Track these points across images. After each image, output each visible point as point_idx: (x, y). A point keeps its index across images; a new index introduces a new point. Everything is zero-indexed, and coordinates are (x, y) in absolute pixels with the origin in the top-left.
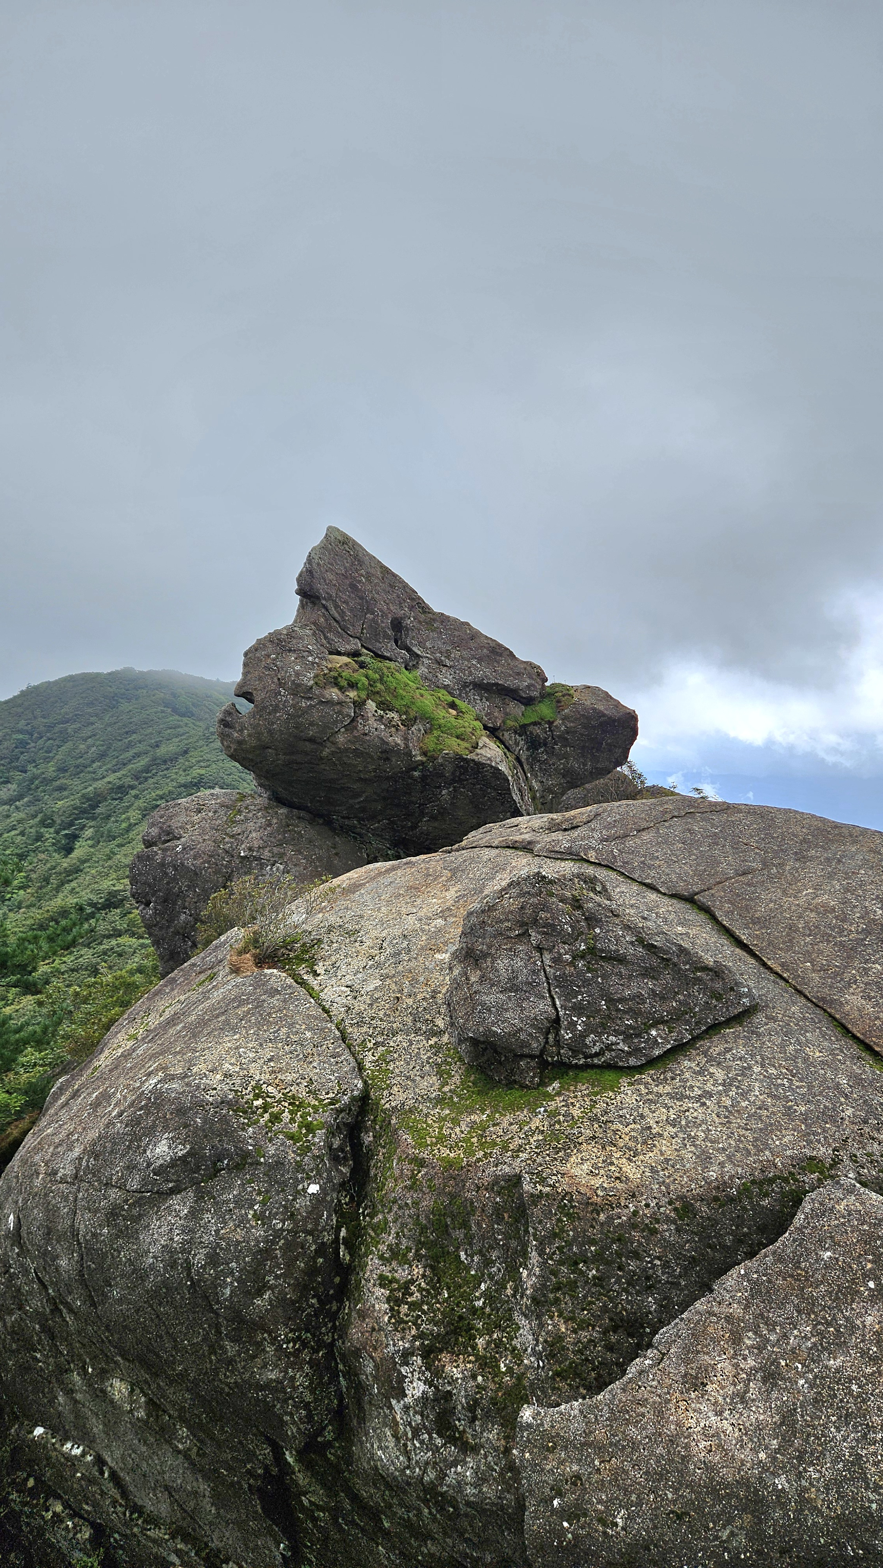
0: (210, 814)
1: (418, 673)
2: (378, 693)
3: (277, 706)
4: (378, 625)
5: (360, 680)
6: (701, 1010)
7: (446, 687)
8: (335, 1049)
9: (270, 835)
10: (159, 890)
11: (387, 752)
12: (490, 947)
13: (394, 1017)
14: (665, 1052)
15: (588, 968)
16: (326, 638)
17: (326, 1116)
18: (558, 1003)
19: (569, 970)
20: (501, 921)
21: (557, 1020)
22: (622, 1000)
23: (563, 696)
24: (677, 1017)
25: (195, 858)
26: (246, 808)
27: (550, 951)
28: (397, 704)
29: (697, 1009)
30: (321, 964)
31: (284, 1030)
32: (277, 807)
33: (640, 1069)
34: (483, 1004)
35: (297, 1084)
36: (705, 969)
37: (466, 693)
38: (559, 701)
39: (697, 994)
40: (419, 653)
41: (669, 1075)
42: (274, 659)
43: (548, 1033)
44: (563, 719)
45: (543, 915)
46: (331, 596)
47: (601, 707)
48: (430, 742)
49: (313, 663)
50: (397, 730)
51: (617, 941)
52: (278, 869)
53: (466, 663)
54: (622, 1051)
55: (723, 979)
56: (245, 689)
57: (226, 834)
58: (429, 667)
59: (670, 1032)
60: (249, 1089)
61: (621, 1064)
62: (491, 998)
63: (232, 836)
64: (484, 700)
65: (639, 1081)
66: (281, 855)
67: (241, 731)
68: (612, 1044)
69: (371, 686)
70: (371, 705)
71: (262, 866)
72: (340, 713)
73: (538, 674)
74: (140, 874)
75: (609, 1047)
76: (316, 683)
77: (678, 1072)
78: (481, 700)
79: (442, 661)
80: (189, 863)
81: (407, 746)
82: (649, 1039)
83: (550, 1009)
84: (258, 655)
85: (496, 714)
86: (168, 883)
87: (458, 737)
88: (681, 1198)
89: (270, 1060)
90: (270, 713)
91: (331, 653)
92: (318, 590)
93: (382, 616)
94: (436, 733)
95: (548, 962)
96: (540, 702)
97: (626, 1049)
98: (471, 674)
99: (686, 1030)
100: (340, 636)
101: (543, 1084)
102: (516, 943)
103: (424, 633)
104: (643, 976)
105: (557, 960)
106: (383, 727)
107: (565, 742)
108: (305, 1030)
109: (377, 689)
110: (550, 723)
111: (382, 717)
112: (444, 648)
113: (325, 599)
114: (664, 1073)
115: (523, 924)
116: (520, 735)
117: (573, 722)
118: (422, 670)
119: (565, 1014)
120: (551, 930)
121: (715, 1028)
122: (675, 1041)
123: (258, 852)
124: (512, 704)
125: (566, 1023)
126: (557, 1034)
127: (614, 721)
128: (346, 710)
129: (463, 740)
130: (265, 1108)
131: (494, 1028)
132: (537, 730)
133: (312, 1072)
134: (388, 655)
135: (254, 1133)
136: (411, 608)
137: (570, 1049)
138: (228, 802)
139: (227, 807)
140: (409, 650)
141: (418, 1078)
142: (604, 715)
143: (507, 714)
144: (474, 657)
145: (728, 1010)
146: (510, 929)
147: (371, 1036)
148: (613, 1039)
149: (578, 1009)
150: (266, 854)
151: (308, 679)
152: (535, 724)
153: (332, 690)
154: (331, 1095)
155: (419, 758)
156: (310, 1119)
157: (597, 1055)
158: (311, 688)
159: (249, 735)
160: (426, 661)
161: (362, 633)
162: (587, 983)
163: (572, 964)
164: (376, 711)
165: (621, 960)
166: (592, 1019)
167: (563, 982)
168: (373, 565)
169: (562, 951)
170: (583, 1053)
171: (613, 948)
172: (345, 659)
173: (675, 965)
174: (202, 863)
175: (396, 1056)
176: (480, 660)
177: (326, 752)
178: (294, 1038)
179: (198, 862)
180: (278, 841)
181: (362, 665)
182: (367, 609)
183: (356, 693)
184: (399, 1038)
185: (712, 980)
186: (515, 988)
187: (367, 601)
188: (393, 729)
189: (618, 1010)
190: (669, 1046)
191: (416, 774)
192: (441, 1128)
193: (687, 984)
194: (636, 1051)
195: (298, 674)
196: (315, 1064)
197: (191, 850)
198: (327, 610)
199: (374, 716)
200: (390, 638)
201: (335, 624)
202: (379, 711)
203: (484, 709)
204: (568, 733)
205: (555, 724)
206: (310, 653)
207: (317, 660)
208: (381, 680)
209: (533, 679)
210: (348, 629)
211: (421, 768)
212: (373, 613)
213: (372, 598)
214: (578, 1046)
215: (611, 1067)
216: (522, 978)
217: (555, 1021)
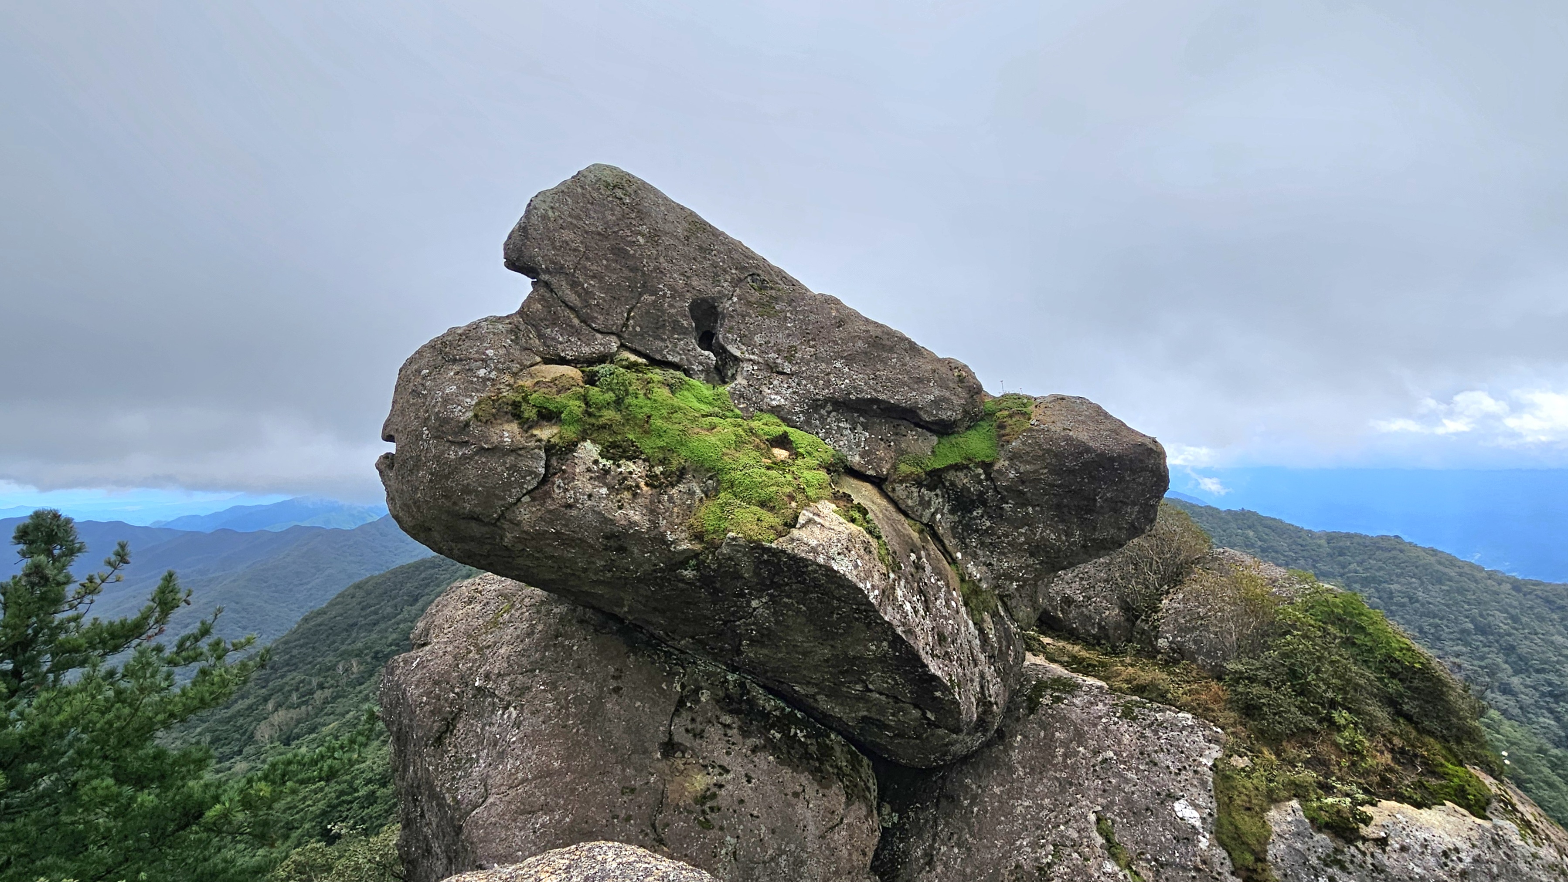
1: (727, 388)
2: (604, 427)
3: (419, 459)
4: (663, 312)
5: (567, 407)
7: (775, 410)
9: (524, 652)
16: (540, 336)
23: (1011, 416)
25: (420, 684)
26: (521, 601)
28: (648, 445)
37: (822, 419)
38: (1002, 426)
40: (738, 353)
42: (424, 377)
46: (562, 267)
47: (1082, 435)
49: (485, 379)
50: (635, 495)
52: (509, 717)
53: (824, 366)
56: (392, 430)
57: (476, 645)
58: (750, 376)
63: (480, 650)
64: (859, 428)
66: (523, 692)
69: (590, 415)
70: (589, 450)
71: (493, 709)
72: (513, 468)
73: (961, 380)
76: (476, 416)
79: (777, 365)
81: (655, 524)
85: (881, 453)
87: (762, 504)
91: (543, 360)
92: (541, 263)
93: (673, 297)
94: (724, 497)
96: (969, 428)
100: (577, 333)
106: (604, 491)
107: (1023, 501)
109: (604, 421)
110: (987, 466)
111: (607, 472)
112: (785, 343)
113: (547, 271)
116: (930, 489)
117: (1029, 463)
118: (739, 382)
123: (495, 682)
124: (911, 435)
127: (1112, 459)
129: (772, 509)
132: (963, 479)
134: (676, 360)
136: (737, 282)
142: (1088, 450)
143: (901, 452)
144: (838, 356)
150: (505, 686)
151: (464, 408)
152: (957, 467)
153: (506, 427)
158: (467, 424)
160: (747, 367)
161: (625, 325)
164: (596, 462)
168: (670, 218)
176: (849, 360)
180: (531, 663)
181: (590, 380)
182: (644, 286)
183: (555, 430)
187: (644, 273)
188: (627, 495)
191: (688, 574)
195: (449, 401)
199: (589, 470)
200: (684, 332)
201: (567, 312)
202: (603, 461)
203: (858, 445)
204: (1023, 482)
205: (996, 468)
206: (485, 362)
207: (493, 375)
208: (618, 403)
209: (947, 388)
210: (594, 319)
211: (693, 562)
212: (654, 293)
213: (656, 269)
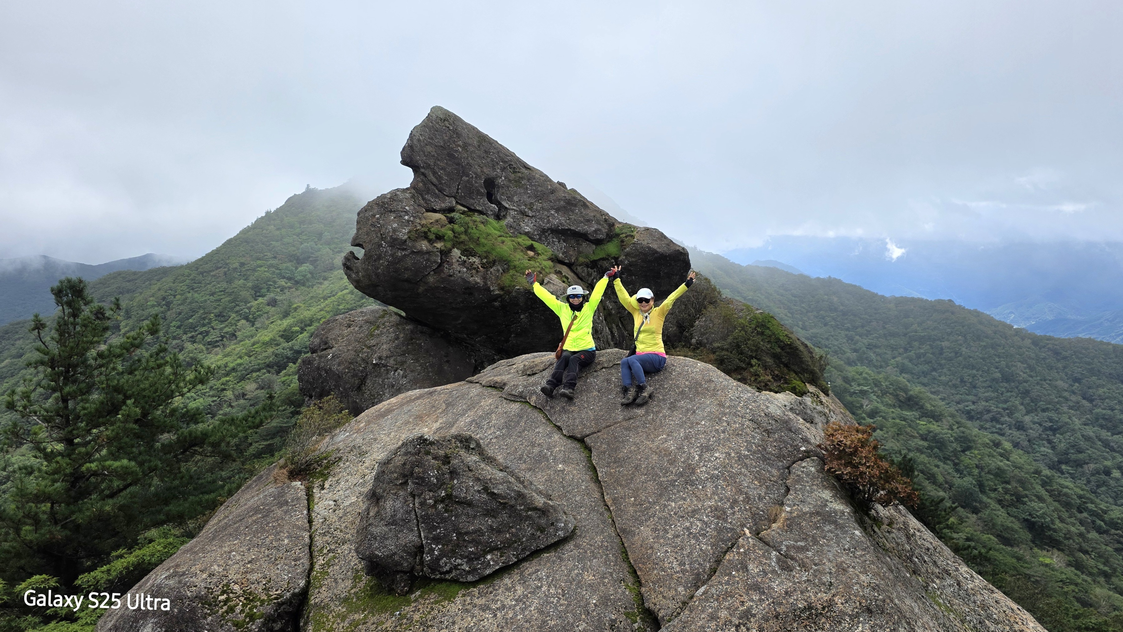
0: (357, 329)
1: (504, 223)
2: (462, 242)
3: (380, 255)
4: (472, 185)
5: (446, 234)
6: (527, 540)
7: (527, 234)
8: (299, 554)
9: (397, 347)
10: (317, 387)
11: (470, 289)
12: (384, 490)
13: (350, 529)
14: (494, 572)
15: (445, 510)
16: (424, 199)
17: (268, 609)
18: (422, 535)
19: (431, 511)
20: (392, 473)
21: (422, 546)
22: (467, 533)
23: (626, 237)
24: (508, 545)
25: (339, 365)
26: (383, 324)
27: (419, 496)
28: (479, 250)
29: (524, 539)
30: (330, 480)
31: (270, 538)
32: (406, 324)
33: (474, 584)
34: (372, 534)
35: (258, 583)
36: (535, 509)
37: (546, 237)
38: (622, 241)
39: (526, 527)
40: (507, 206)
41: (491, 589)
42: (378, 219)
43: (416, 555)
44: (626, 256)
45: (417, 470)
46: (429, 165)
47: (655, 246)
48: (506, 279)
49: (408, 221)
50: (477, 271)
51: (467, 490)
52: (399, 374)
53: (546, 213)
54: (464, 570)
55: (548, 516)
56: (357, 242)
57: (366, 346)
58: (514, 217)
59: (501, 556)
60: (220, 587)
61: (461, 580)
62: (378, 529)
63: (369, 347)
64: (562, 241)
65: (469, 594)
66: (402, 363)
67: (357, 273)
68: (459, 565)
69: (456, 237)
70: (456, 253)
71: (388, 372)
72: (428, 260)
73: (606, 220)
74: (304, 375)
75: (456, 567)
76: (409, 237)
77: (497, 587)
78: (559, 242)
79: (525, 212)
80: (335, 368)
81: (485, 283)
82: (484, 562)
83: (416, 539)
84: (367, 215)
85: (571, 253)
86: (322, 383)
89: (249, 562)
90: (375, 261)
91: (428, 211)
92: (417, 161)
93: (476, 177)
94: (512, 272)
95: (417, 505)
96: (608, 241)
97: (467, 569)
98: (549, 222)
99: (514, 555)
100: (437, 197)
101: (411, 591)
102: (399, 489)
103: (513, 189)
104: (485, 515)
106: (465, 270)
107: (631, 274)
108: (286, 537)
109: (461, 240)
110: (616, 259)
111: (465, 262)
112: (529, 201)
113: (423, 167)
114: (488, 588)
115: (404, 476)
116: (592, 269)
117: (633, 257)
118: (509, 220)
119: (427, 543)
120: (422, 481)
121: (537, 553)
122: (503, 563)
123: (385, 360)
124: (584, 244)
125: (427, 549)
126: (422, 557)
127: (667, 256)
128: (433, 258)
130: (226, 602)
131: (377, 553)
132: (606, 264)
133: (272, 573)
134: (480, 209)
135: (212, 620)
136: (503, 169)
137: (429, 568)
138: (372, 319)
139: (370, 323)
140: (499, 204)
141: (340, 581)
142: (657, 252)
143: (580, 253)
144: (552, 208)
145: (547, 540)
146: (397, 479)
147: (328, 544)
148: (459, 561)
149: (437, 540)
150: (392, 362)
151: (403, 234)
152: (603, 259)
153: (422, 242)
154: (279, 592)
155: (497, 292)
156: (255, 611)
157: (449, 572)
158: (405, 241)
159: (363, 276)
160: (512, 213)
161: (457, 192)
162: (444, 520)
163: (434, 506)
164: (460, 258)
165: (470, 504)
166: (446, 547)
167: (426, 519)
168: (470, 136)
169: (427, 497)
170: (439, 571)
171: (463, 495)
172: (438, 216)
173: (512, 506)
174: (344, 369)
175: (337, 561)
176: (557, 210)
177: (421, 289)
178: (275, 544)
179: (341, 368)
180: (403, 351)
181: (451, 221)
182: (463, 172)
183: (442, 244)
184: (345, 547)
185: (539, 517)
186: (394, 523)
187: (462, 166)
188: (474, 271)
189: (465, 540)
190: (497, 567)
191: (497, 304)
192: (333, 623)
193: (521, 520)
194: (473, 571)
195: (395, 230)
196: (279, 566)
197: (338, 358)
198: (426, 177)
199: (458, 261)
200: (482, 195)
201: (433, 187)
202: (463, 257)
203: (561, 249)
204: (631, 266)
205: (620, 259)
206: (407, 213)
207: (412, 219)
208: (466, 232)
209: (600, 224)
210: (444, 190)
211: (500, 299)
212: (468, 176)
213: (468, 163)
214: (435, 566)
215: (455, 581)
216: (399, 516)
217: (420, 549)
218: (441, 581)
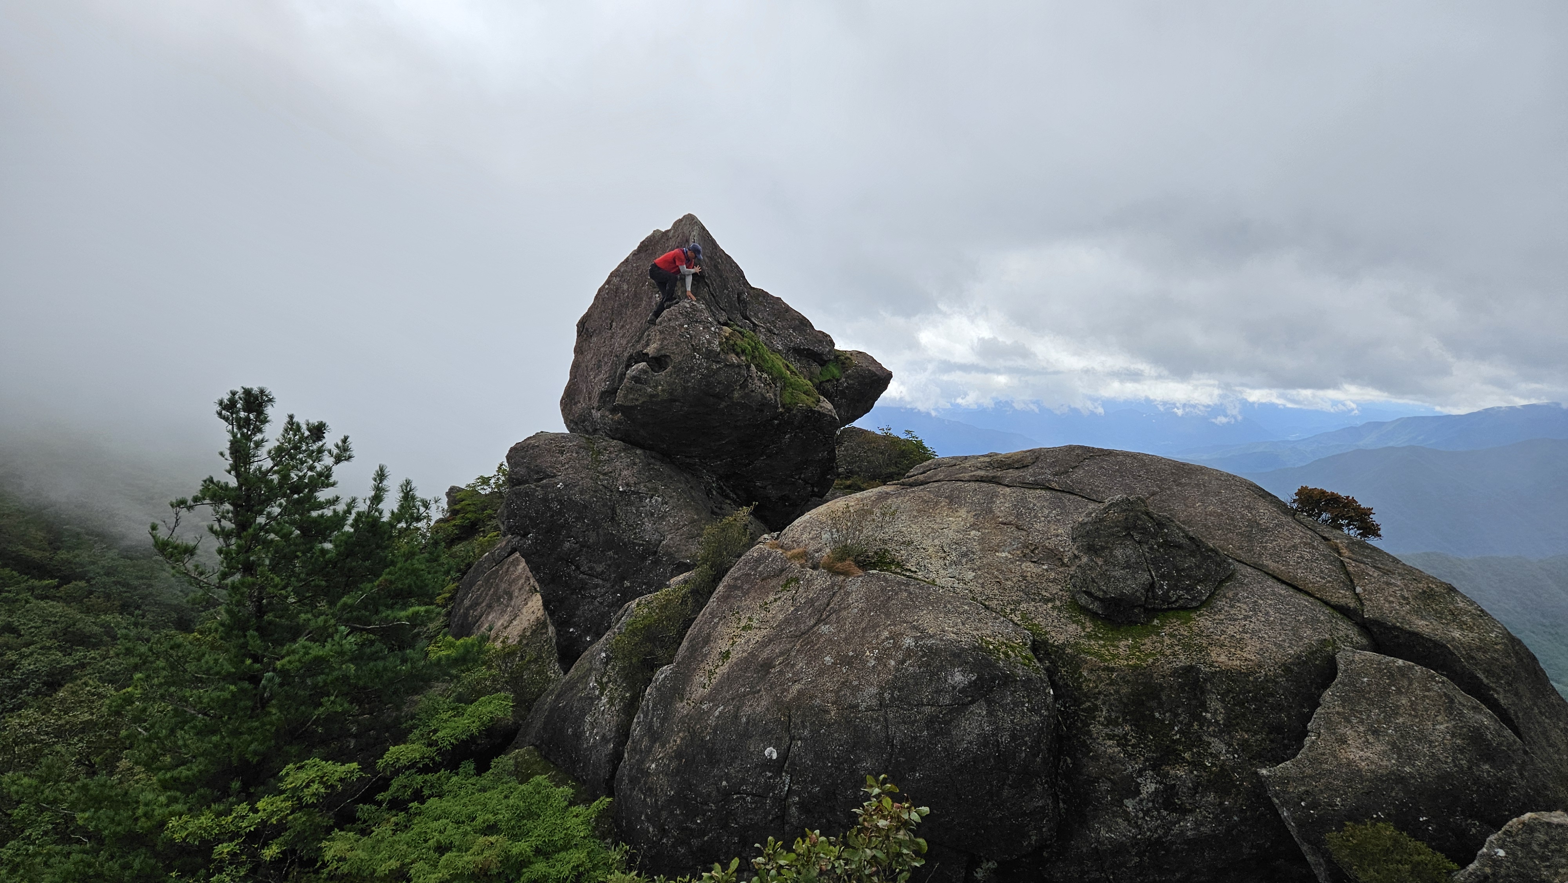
0: (576, 455)
3: (692, 367)
6: (1214, 574)
9: (639, 472)
11: (764, 404)
12: (1107, 543)
14: (1206, 598)
15: (1165, 553)
18: (1153, 575)
19: (1158, 554)
20: (1112, 527)
21: (1154, 582)
22: (1183, 570)
27: (1145, 544)
28: (764, 366)
33: (1196, 608)
34: (1115, 577)
35: (997, 636)
36: (1212, 551)
38: (843, 363)
39: (1210, 564)
40: (756, 322)
41: (1216, 609)
42: (687, 329)
43: (1149, 592)
44: (845, 378)
45: (1137, 523)
48: (787, 398)
50: (769, 387)
51: (1176, 537)
52: (656, 501)
53: (787, 332)
54: (1187, 599)
55: (1219, 556)
57: (599, 473)
59: (1206, 586)
60: (979, 640)
61: (1187, 607)
62: (1118, 573)
63: (605, 474)
66: (655, 490)
67: (656, 387)
68: (1182, 596)
70: (753, 367)
71: (641, 500)
72: (739, 373)
75: (1180, 597)
76: (721, 350)
77: (1219, 608)
78: (796, 361)
80: (575, 498)
81: (775, 400)
82: (1198, 591)
83: (1149, 578)
88: (1284, 664)
93: (732, 292)
95: (1145, 551)
96: (828, 364)
97: (1189, 598)
98: (792, 342)
99: (1212, 585)
101: (1152, 621)
102: (1124, 540)
103: (755, 306)
104: (1190, 555)
105: (1151, 548)
106: (762, 385)
107: (843, 395)
110: (837, 380)
111: (760, 377)
112: (770, 319)
114: (1212, 609)
115: (1127, 529)
117: (851, 380)
119: (1157, 581)
120: (1144, 531)
121: (1222, 582)
122: (1208, 591)
125: (1157, 585)
126: (1153, 593)
128: (742, 372)
130: (997, 650)
131: (1122, 591)
133: (994, 629)
135: (1002, 664)
137: (1159, 601)
140: (750, 320)
141: (1062, 626)
145: (1225, 573)
146: (1119, 532)
147: (1004, 606)
148: (1181, 593)
149: (1163, 577)
151: (716, 346)
152: (828, 381)
153: (731, 355)
154: (1020, 641)
155: (780, 409)
156: (1023, 654)
157: (1173, 602)
160: (762, 330)
162: (1166, 561)
163: (1157, 551)
164: (757, 373)
165: (1180, 547)
166: (1170, 582)
167: (1154, 562)
169: (1151, 544)
170: (1167, 602)
171: (1174, 541)
172: (728, 329)
173: (1200, 549)
175: (1032, 615)
176: (794, 330)
177: (724, 406)
179: (588, 497)
185: (1215, 557)
186: (1128, 566)
188: (767, 387)
189: (1182, 576)
190: (1207, 595)
191: (776, 422)
192: (1107, 651)
193: (1206, 560)
194: (1194, 599)
195: (710, 342)
196: (990, 624)
198: (709, 288)
205: (840, 381)
209: (829, 345)
211: (780, 417)
214: (1166, 598)
215: (1183, 608)
216: (1133, 560)
217: (1152, 585)
218: (1169, 609)
